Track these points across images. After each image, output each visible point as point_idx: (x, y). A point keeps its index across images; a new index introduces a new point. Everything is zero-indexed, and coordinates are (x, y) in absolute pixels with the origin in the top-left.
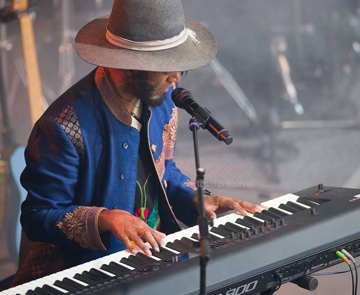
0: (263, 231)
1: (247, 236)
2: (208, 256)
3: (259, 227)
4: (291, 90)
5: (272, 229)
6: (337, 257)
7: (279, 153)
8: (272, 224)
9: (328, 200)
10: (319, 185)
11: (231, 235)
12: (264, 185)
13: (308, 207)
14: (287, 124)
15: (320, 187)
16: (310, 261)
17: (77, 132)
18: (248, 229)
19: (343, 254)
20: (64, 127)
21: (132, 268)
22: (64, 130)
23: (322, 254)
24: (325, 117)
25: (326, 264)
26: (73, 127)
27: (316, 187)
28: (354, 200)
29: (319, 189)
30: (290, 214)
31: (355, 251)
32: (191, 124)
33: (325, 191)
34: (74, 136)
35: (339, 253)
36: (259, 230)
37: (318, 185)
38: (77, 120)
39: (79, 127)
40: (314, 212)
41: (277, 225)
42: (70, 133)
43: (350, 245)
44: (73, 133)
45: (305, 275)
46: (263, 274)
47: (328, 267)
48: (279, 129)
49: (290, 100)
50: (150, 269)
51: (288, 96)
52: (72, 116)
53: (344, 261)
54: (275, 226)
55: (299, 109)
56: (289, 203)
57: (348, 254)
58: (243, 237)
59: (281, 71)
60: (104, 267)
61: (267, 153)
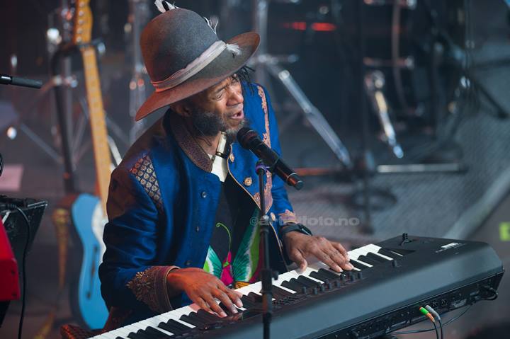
0: (338, 285)
1: (321, 290)
2: (271, 312)
3: (334, 281)
4: (389, 131)
5: (348, 283)
6: (421, 314)
7: (374, 200)
8: (348, 277)
9: (413, 251)
10: (404, 235)
11: (303, 290)
12: (355, 236)
13: (390, 259)
14: (384, 169)
15: (405, 236)
16: (390, 318)
17: (153, 184)
18: (322, 282)
19: (427, 310)
20: (139, 179)
21: (192, 327)
22: (140, 182)
23: (403, 310)
24: (426, 161)
25: (409, 322)
26: (149, 179)
27: (400, 236)
28: (441, 250)
29: (404, 239)
30: (370, 266)
31: (441, 308)
32: (258, 167)
33: (410, 241)
34: (151, 188)
35: (423, 309)
36: (333, 285)
37: (402, 234)
38: (153, 171)
39: (156, 179)
40: (396, 264)
41: (354, 279)
42: (145, 185)
43: (435, 301)
44: (149, 185)
45: (385, 334)
46: (337, 333)
47: (410, 324)
48: (375, 174)
49: (388, 142)
50: (211, 327)
51: (386, 137)
52: (148, 167)
53: (428, 318)
54: (352, 280)
55: (398, 151)
56: (370, 254)
57: (432, 310)
58: (316, 293)
59: (379, 110)
60: (162, 325)
61: (360, 200)
